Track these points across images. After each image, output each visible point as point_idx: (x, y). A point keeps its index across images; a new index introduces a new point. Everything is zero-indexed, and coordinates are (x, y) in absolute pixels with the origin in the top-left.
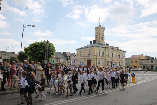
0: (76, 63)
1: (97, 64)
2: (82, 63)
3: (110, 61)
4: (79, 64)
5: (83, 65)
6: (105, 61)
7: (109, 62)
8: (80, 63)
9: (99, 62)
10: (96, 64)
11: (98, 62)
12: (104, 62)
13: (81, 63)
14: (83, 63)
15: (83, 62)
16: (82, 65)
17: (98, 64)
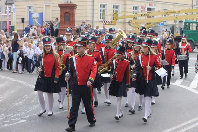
0: (14, 14)
1: (95, 19)
2: (38, 16)
3: (143, 4)
4: (26, 20)
5: (42, 22)
6: (125, 8)
7: (140, 9)
8: (30, 14)
9: (102, 9)
10: (90, 19)
11: (97, 9)
12: (120, 10)
13: (34, 16)
14: (41, 14)
15: (40, 10)
16: (36, 21)
17: (97, 18)
